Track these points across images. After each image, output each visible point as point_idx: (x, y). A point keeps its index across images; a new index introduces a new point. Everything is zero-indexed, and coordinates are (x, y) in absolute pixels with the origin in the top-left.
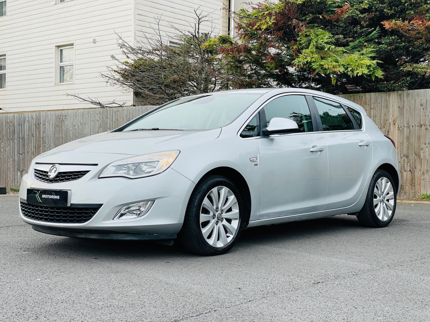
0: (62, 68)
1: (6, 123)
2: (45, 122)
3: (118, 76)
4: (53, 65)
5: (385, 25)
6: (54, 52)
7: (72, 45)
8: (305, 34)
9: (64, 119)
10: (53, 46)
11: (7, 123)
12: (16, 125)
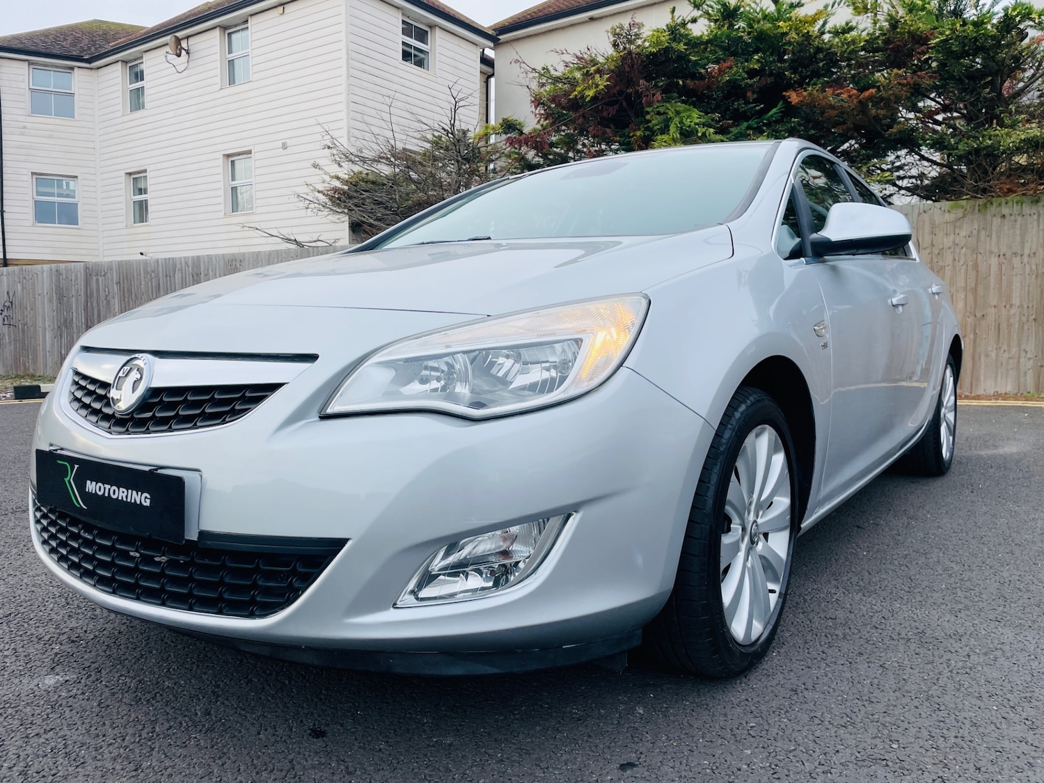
0: (234, 189)
1: (144, 273)
2: (208, 270)
3: (322, 198)
4: (221, 185)
5: (790, 98)
6: (221, 164)
7: (249, 152)
8: (657, 110)
9: (239, 266)
10: (220, 155)
11: (146, 272)
12: (161, 275)
